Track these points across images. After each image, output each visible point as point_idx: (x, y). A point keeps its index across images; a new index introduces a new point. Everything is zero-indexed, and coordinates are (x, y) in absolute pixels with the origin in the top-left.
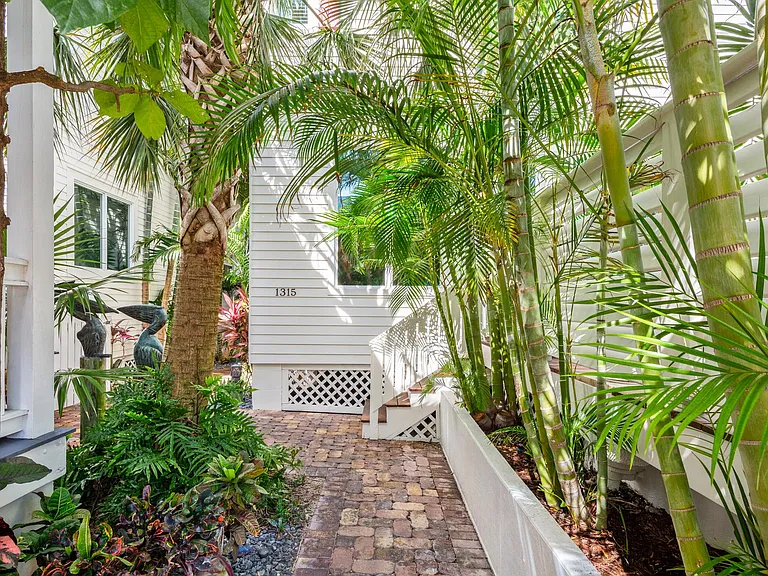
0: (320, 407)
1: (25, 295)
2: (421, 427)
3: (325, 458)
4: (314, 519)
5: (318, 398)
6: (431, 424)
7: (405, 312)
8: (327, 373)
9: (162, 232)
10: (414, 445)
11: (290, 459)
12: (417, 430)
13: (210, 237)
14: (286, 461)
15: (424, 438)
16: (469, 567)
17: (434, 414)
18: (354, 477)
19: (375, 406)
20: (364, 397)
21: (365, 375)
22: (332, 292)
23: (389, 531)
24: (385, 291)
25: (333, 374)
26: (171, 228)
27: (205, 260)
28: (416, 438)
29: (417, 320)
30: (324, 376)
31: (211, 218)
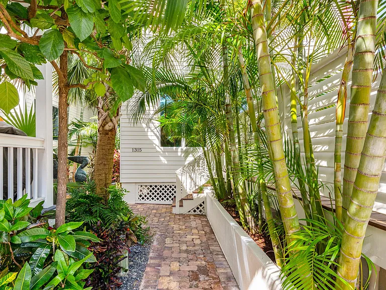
0: (153, 202)
1: (43, 152)
2: (198, 208)
3: (157, 221)
4: (155, 241)
5: (152, 197)
6: (202, 207)
7: (190, 159)
8: (156, 186)
9: (75, 121)
10: (195, 216)
11: (143, 220)
12: (196, 210)
13: (111, 128)
14: (141, 221)
15: (199, 213)
16: (216, 254)
17: (203, 203)
18: (170, 227)
19: (178, 200)
20: (173, 197)
21: (173, 187)
22: (158, 149)
23: (185, 244)
24: (182, 149)
25: (158, 187)
26: (79, 120)
27: (109, 137)
28: (196, 213)
29: (196, 162)
30: (155, 188)
31: (111, 120)
